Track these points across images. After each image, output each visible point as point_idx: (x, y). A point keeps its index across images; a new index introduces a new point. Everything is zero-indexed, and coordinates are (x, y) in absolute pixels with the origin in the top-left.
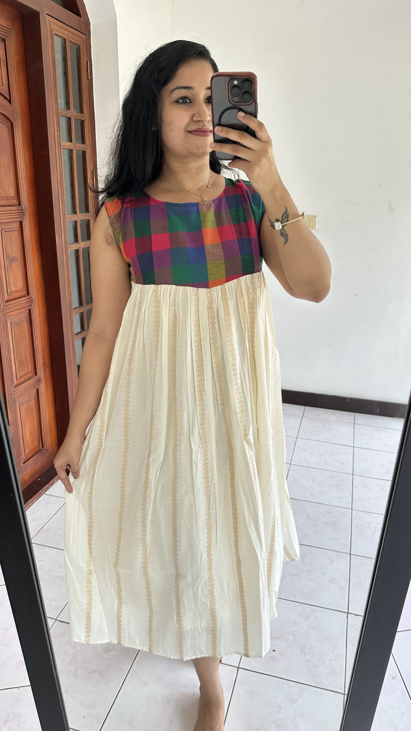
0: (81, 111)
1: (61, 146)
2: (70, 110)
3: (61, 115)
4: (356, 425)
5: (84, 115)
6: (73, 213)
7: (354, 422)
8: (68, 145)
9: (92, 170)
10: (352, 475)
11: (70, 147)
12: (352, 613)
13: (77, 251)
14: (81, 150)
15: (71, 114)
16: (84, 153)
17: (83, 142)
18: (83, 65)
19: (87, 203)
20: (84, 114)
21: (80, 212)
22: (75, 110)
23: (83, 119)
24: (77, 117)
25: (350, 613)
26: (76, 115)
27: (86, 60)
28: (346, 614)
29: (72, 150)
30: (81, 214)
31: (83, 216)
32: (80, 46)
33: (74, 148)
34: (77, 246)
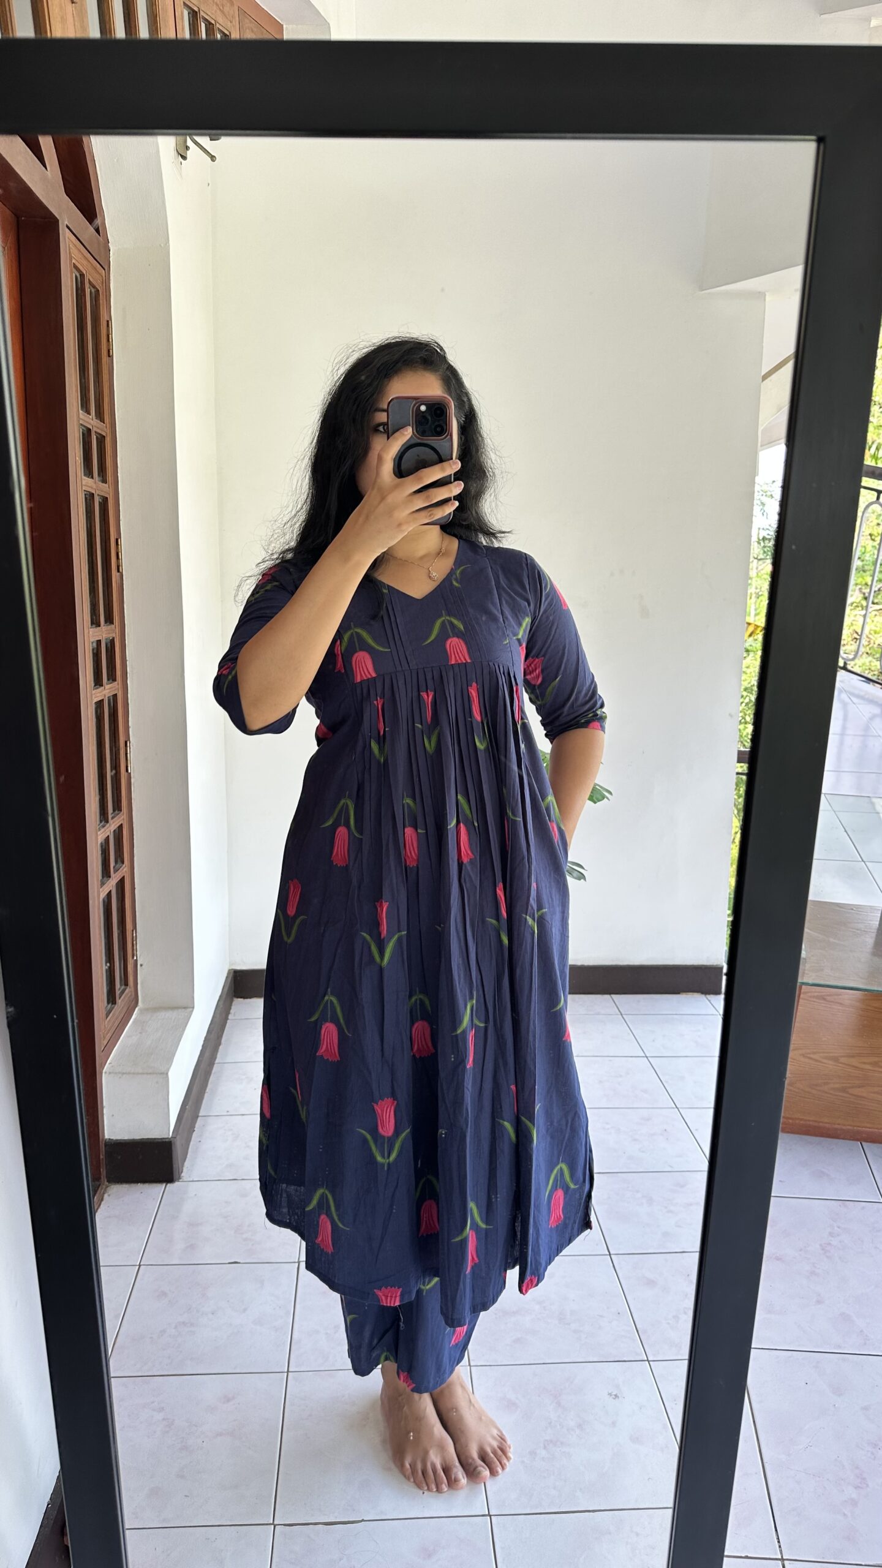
0: (100, 417)
1: (83, 487)
2: (89, 413)
3: (81, 425)
5: (105, 425)
6: (94, 626)
7: (620, 1011)
8: (90, 485)
9: (116, 537)
10: (677, 1110)
11: (92, 488)
13: (99, 704)
14: (102, 496)
15: (92, 422)
16: (104, 502)
17: (104, 481)
18: (103, 328)
19: (110, 602)
20: (105, 422)
21: (103, 624)
22: (95, 415)
23: (104, 434)
24: (98, 428)
26: (98, 425)
27: (106, 318)
29: (93, 494)
30: (104, 628)
31: (106, 632)
32: (98, 291)
33: (94, 491)
34: (101, 694)
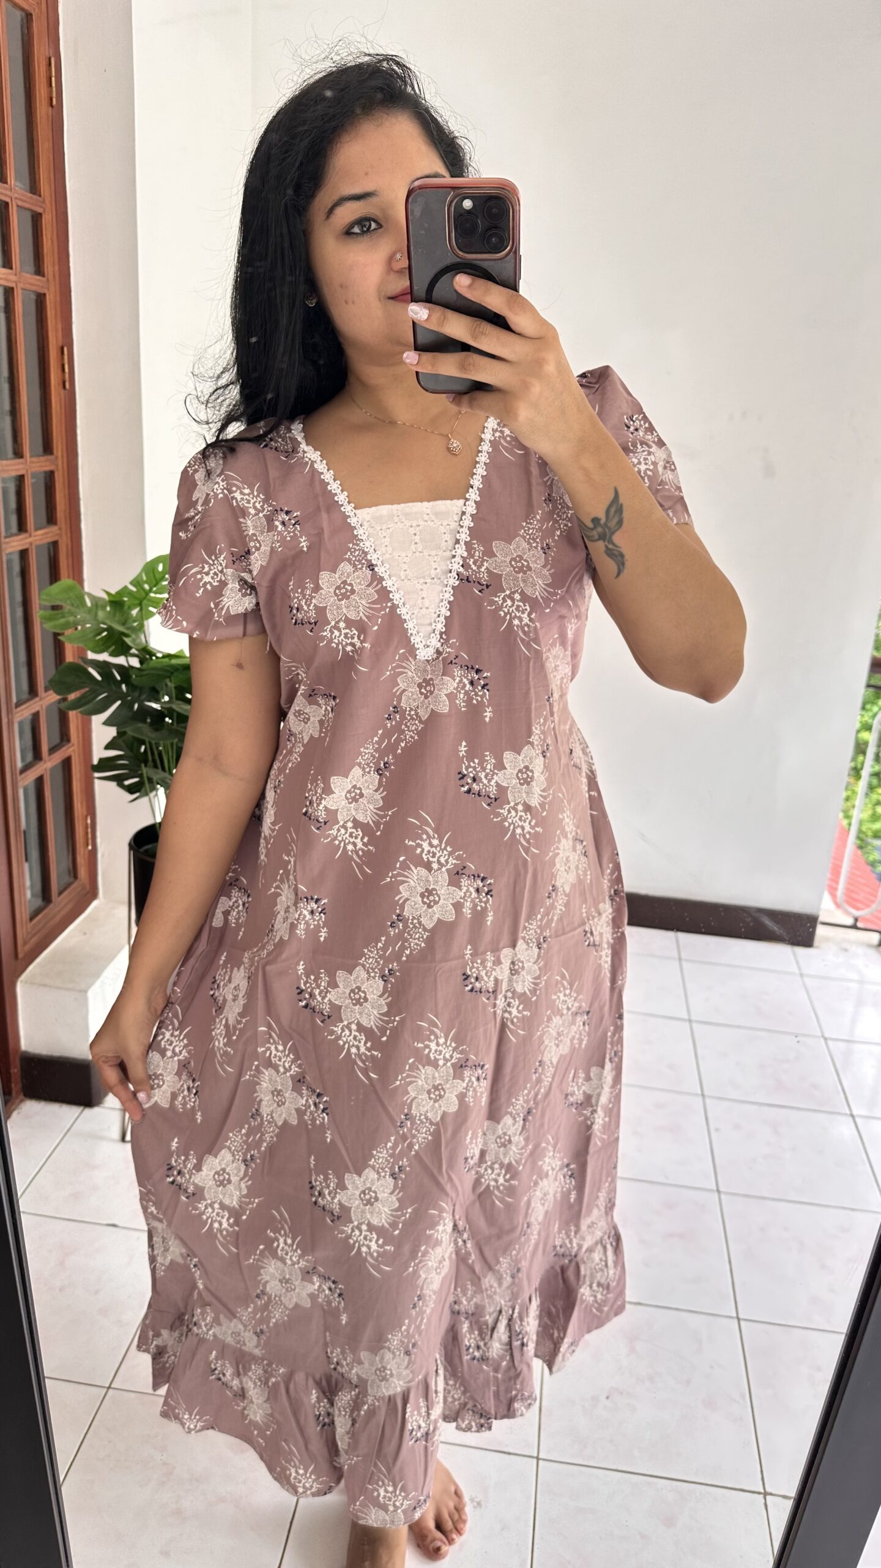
0: (34, 188)
2: (6, 183)
4: (684, 964)
5: (41, 199)
6: (14, 456)
7: (679, 954)
8: (4, 277)
9: (60, 344)
10: (701, 1098)
11: (6, 279)
12: (774, 1492)
13: (24, 554)
14: (34, 292)
15: (8, 193)
16: (40, 300)
17: (39, 271)
18: (39, 67)
19: (47, 429)
20: (40, 196)
21: (31, 450)
22: (18, 184)
23: (40, 210)
24: (24, 202)
25: (771, 1494)
26: (25, 198)
27: (47, 53)
28: (762, 1496)
29: (12, 289)
30: (34, 459)
31: (38, 465)
32: (31, 15)
33: (20, 286)
34: (22, 542)
